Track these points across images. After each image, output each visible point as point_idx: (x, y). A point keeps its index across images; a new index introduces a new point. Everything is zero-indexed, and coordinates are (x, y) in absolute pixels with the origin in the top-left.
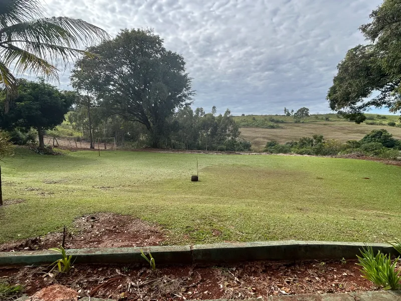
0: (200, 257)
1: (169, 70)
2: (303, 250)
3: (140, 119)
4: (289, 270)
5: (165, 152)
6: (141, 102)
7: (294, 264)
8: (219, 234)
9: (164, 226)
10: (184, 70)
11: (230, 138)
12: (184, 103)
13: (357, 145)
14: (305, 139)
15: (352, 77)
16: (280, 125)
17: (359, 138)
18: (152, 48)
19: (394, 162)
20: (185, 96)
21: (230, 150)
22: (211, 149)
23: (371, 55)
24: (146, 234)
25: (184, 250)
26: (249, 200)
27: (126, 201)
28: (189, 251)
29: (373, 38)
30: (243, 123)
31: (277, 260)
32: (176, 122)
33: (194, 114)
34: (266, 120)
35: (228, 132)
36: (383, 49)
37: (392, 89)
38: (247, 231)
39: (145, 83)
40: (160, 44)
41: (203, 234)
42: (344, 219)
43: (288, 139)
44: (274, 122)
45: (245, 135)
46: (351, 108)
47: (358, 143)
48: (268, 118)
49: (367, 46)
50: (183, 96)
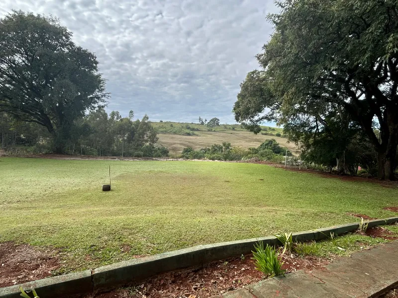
0: (103, 281)
1: (79, 67)
2: (209, 254)
3: (39, 119)
4: (197, 276)
5: (72, 159)
6: (41, 100)
7: (202, 269)
8: (129, 249)
9: (61, 249)
10: (97, 70)
11: (148, 144)
12: (96, 105)
13: (255, 151)
14: (216, 146)
15: (251, 96)
16: (196, 133)
17: (257, 145)
18: (57, 40)
19: (280, 166)
20: (98, 98)
21: (148, 156)
22: (128, 155)
23: (264, 79)
24: (34, 263)
25: (83, 277)
26: (164, 207)
27: (11, 222)
28: (89, 277)
29: (265, 65)
30: (161, 130)
31: (186, 268)
32: (86, 126)
33: (109, 117)
34: (183, 127)
35: (146, 138)
36: (271, 76)
37: (277, 108)
38: (159, 241)
39: (47, 78)
40: (67, 38)
41: (110, 252)
42: (244, 218)
43: (201, 145)
44: (190, 130)
45: (164, 141)
46: (251, 121)
47: (257, 150)
48: (184, 126)
49: (261, 71)
50: (96, 97)
